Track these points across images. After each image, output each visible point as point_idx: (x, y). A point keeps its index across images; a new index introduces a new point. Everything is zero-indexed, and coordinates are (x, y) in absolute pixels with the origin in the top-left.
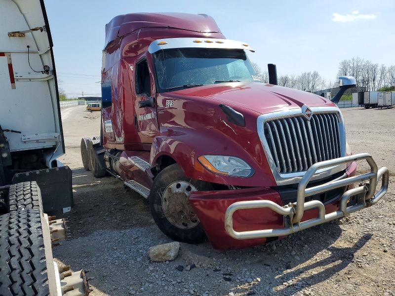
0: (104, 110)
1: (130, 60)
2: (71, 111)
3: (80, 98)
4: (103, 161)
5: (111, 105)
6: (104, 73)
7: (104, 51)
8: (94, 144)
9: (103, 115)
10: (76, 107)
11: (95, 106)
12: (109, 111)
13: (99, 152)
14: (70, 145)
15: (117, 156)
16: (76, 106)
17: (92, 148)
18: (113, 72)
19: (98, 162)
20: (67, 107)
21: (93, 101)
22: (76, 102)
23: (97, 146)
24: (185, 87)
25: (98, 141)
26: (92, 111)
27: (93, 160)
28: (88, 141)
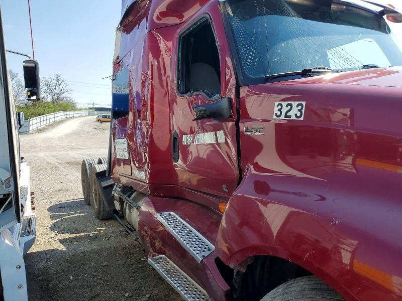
0: (115, 122)
1: (166, 31)
2: (80, 121)
3: (90, 108)
4: (111, 200)
5: (127, 114)
6: (117, 64)
7: (118, 29)
8: (98, 171)
9: (113, 129)
10: (87, 118)
11: (105, 116)
12: (124, 123)
13: (105, 184)
14: (74, 160)
15: (133, 200)
16: (86, 116)
17: (94, 177)
18: (134, 58)
19: (103, 198)
20: (76, 117)
21: (104, 112)
22: (86, 113)
23: (101, 175)
24: (306, 73)
25: (104, 167)
26: (102, 122)
27: (96, 195)
28: (90, 164)
